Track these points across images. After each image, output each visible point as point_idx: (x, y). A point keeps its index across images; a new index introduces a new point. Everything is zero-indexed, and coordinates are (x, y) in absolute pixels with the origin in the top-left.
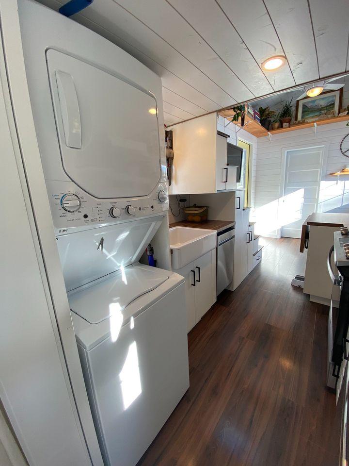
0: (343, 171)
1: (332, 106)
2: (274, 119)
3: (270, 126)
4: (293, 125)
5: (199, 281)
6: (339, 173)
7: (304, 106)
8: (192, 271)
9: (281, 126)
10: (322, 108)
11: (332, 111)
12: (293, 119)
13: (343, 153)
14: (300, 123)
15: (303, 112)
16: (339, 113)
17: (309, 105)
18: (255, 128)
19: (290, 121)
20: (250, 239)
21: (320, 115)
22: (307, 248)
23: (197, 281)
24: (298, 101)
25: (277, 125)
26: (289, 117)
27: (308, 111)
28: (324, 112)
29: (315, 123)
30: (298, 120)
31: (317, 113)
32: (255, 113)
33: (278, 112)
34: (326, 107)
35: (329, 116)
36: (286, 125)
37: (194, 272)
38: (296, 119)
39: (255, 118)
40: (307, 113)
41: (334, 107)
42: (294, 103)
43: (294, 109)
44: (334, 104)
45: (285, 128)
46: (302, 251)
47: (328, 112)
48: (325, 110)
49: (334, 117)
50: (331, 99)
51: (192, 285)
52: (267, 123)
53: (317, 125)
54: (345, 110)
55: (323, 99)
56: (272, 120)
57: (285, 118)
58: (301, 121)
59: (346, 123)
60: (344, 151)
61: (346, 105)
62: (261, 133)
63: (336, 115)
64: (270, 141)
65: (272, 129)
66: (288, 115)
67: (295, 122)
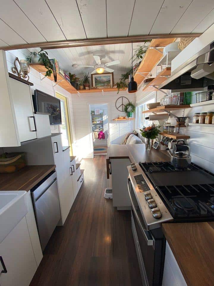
3: (78, 87)
4: (91, 89)
6: (117, 119)
7: (96, 79)
9: (84, 89)
10: (105, 82)
11: (110, 84)
12: (91, 86)
13: (117, 109)
15: (96, 82)
16: (113, 86)
17: (98, 79)
18: (68, 86)
19: (89, 86)
20: (73, 171)
22: (111, 174)
24: (92, 75)
25: (82, 87)
26: (88, 84)
27: (98, 82)
28: (106, 84)
29: (102, 90)
31: (103, 85)
32: (66, 75)
33: (82, 79)
34: (107, 81)
35: (109, 87)
36: (87, 88)
39: (66, 79)
41: (110, 82)
42: (90, 76)
43: (90, 79)
44: (110, 81)
45: (86, 90)
46: (108, 178)
47: (108, 85)
48: (106, 83)
49: (111, 88)
50: (108, 78)
52: (75, 85)
53: (104, 91)
54: (115, 85)
55: (105, 77)
56: (79, 83)
57: (86, 84)
58: (95, 88)
59: (117, 92)
60: (117, 107)
61: (115, 82)
62: (72, 91)
63: (112, 87)
64: (79, 97)
65: (80, 89)
66: (87, 82)
67: (92, 87)
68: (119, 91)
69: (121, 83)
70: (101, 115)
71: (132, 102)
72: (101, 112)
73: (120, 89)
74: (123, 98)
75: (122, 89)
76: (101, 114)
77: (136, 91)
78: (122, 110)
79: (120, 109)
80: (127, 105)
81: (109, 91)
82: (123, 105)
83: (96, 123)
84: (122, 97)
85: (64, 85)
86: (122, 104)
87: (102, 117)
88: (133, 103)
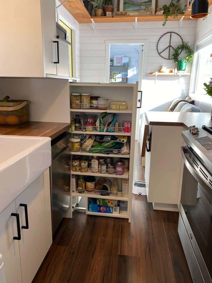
0: (160, 71)
1: (149, 3)
2: (97, 5)
3: (93, 11)
4: (117, 15)
5: (27, 227)
6: (157, 73)
8: (13, 214)
9: (104, 14)
10: (141, 3)
11: (150, 8)
12: (115, 9)
13: (159, 54)
14: (122, 15)
15: (125, 4)
16: (156, 12)
18: (78, 9)
19: (112, 11)
21: (140, 10)
22: (148, 151)
23: (23, 227)
25: (100, 11)
26: (112, 6)
27: (130, 4)
28: (143, 7)
29: (136, 18)
30: (120, 11)
31: (138, 8)
35: (148, 13)
36: (109, 14)
37: (17, 215)
38: (118, 10)
40: (128, 5)
41: (151, 4)
44: (151, 1)
45: (108, 17)
47: (147, 8)
48: (145, 5)
49: (151, 15)
51: (15, 238)
52: (89, 7)
53: (138, 20)
54: (161, 9)
57: (108, 6)
58: (124, 13)
59: (162, 22)
60: (160, 51)
61: (161, 4)
62: (84, 17)
63: (154, 13)
64: (93, 30)
65: (96, 16)
66: (110, 3)
67: (118, 12)
68: (166, 20)
69: (172, 5)
70: (125, 68)
71: (188, 42)
72: (125, 60)
73: (169, 17)
74: (172, 34)
75: (173, 17)
76: (124, 65)
77: (205, 15)
78: (168, 58)
79: (165, 54)
80: (179, 48)
81: (147, 21)
82: (171, 48)
83: (114, 81)
84: (171, 32)
85: (74, 6)
86: (170, 46)
87: (127, 72)
88: (189, 44)
